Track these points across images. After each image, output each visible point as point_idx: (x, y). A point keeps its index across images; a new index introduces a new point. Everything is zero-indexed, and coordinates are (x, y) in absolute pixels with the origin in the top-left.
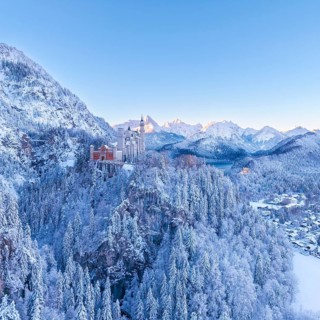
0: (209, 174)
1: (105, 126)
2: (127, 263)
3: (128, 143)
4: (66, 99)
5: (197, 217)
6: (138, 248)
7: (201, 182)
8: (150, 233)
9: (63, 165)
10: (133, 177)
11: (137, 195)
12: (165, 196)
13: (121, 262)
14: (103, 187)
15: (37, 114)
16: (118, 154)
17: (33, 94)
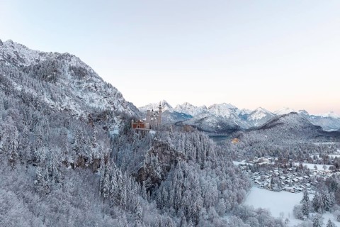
0: (198, 136)
1: (134, 108)
2: (152, 179)
3: (152, 119)
4: (110, 90)
5: (190, 159)
6: (158, 172)
7: (193, 140)
8: (164, 164)
9: (111, 133)
10: (156, 136)
11: (157, 145)
12: (172, 145)
13: (149, 179)
14: (139, 143)
15: (92, 101)
16: (147, 125)
17: (89, 88)
